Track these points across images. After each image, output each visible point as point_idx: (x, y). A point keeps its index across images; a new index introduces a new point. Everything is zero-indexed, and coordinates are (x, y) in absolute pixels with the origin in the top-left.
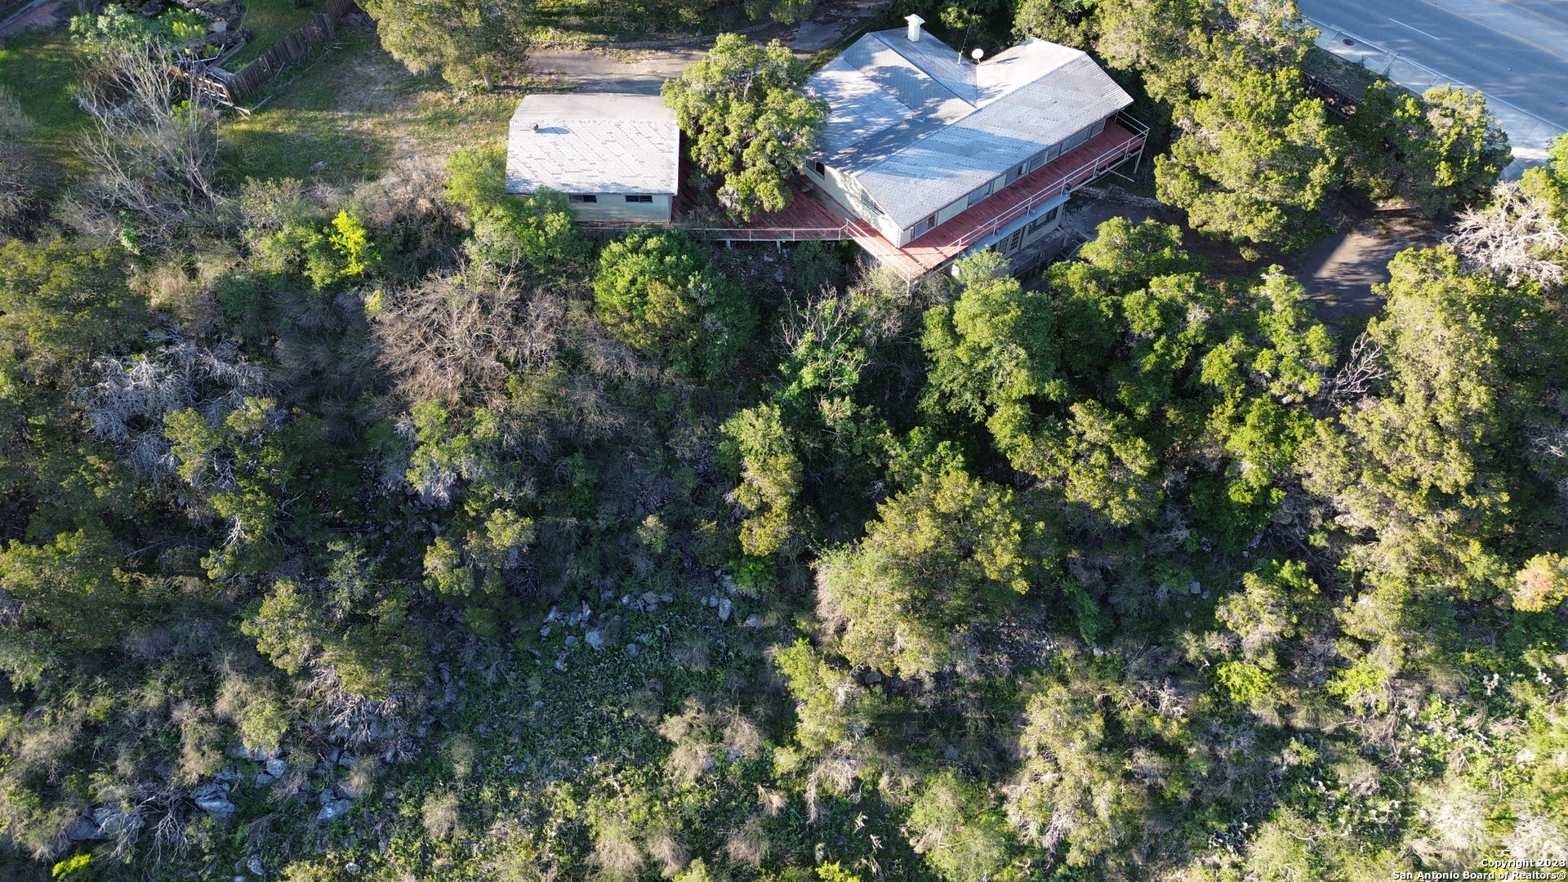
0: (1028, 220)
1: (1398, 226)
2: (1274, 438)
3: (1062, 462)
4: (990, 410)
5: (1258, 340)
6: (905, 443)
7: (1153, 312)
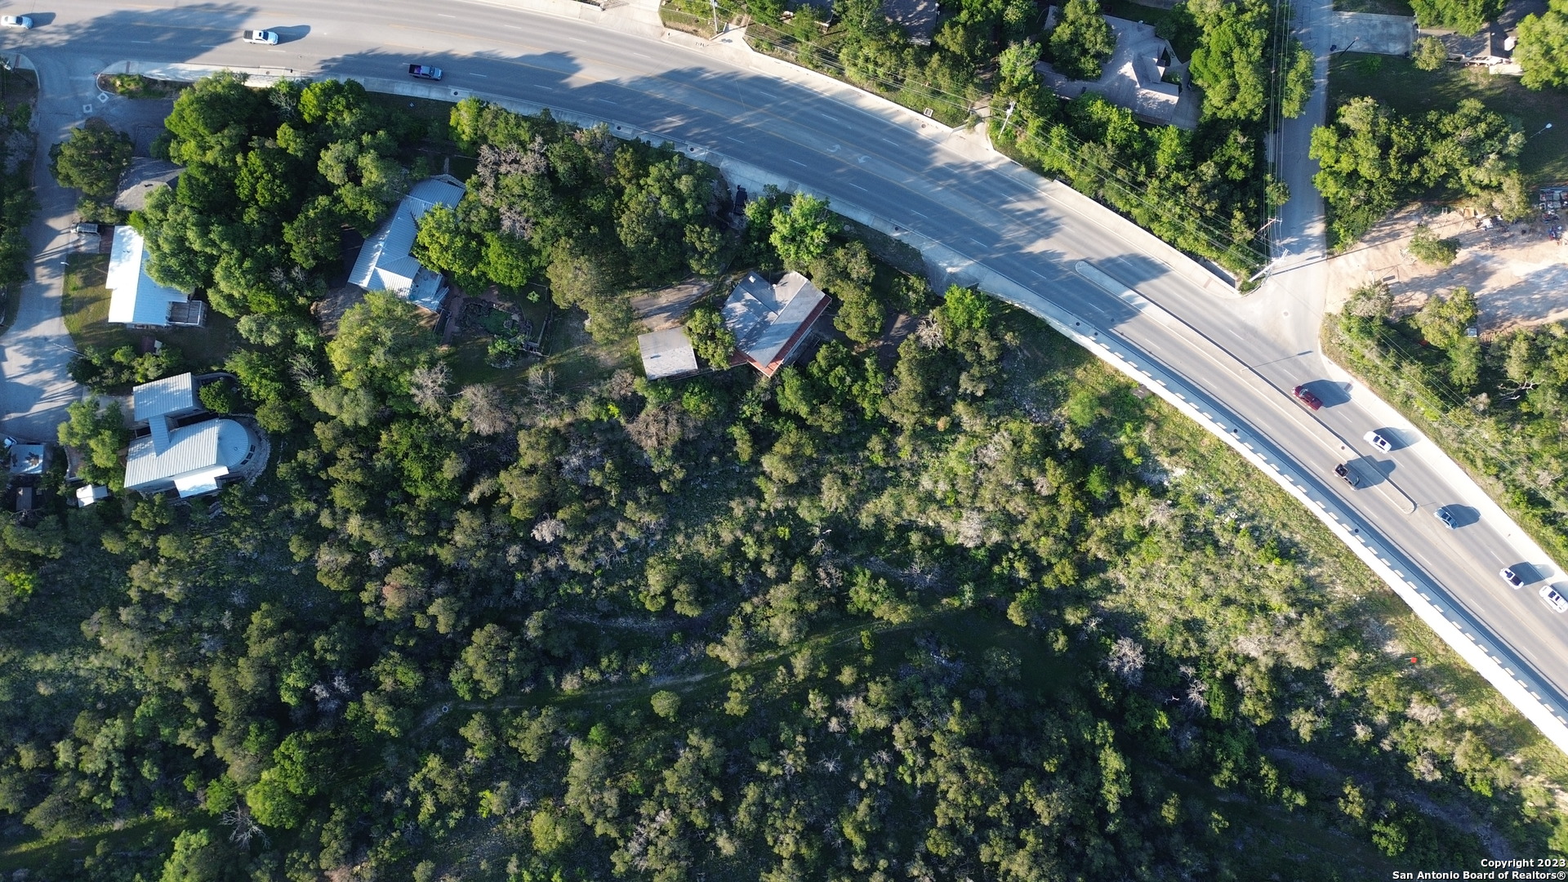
2: (873, 404)
3: (820, 420)
5: (865, 381)
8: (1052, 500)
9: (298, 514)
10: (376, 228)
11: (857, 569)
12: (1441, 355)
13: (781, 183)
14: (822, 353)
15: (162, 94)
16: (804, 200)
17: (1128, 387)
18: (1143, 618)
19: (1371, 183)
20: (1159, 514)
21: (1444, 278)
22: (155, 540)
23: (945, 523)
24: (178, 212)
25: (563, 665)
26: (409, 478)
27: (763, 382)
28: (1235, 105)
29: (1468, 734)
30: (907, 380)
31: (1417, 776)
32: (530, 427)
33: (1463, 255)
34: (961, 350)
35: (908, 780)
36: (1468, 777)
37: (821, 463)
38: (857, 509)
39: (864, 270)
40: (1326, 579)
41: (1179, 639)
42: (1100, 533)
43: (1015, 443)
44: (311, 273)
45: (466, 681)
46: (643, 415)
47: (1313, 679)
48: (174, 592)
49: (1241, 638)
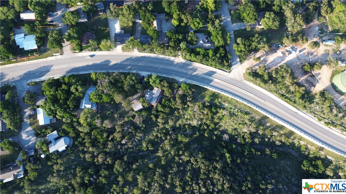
2: (174, 106)
3: (166, 111)
5: (172, 102)
7: (167, 103)
8: (207, 114)
9: (80, 150)
10: (83, 98)
11: (178, 134)
12: (262, 76)
13: (149, 73)
14: (163, 100)
15: (39, 84)
16: (154, 76)
17: (215, 93)
18: (227, 130)
19: (244, 51)
20: (225, 112)
21: (260, 63)
22: (57, 161)
23: (191, 123)
24: (48, 104)
25: (132, 164)
26: (98, 139)
27: (155, 107)
28: (220, 44)
29: (283, 135)
30: (178, 101)
31: (277, 144)
32: (117, 125)
33: (262, 59)
34: (186, 94)
35: (195, 167)
36: (285, 142)
37: (167, 118)
38: (176, 124)
39: (167, 85)
40: (254, 116)
41: (234, 132)
42: (217, 118)
43: (199, 106)
44: (73, 108)
45: (116, 171)
46: (136, 118)
47: (256, 133)
48: (62, 169)
49: (243, 129)
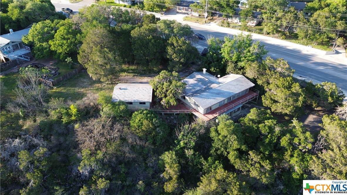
0: (233, 110)
1: (321, 113)
2: (302, 160)
3: (248, 166)
4: (228, 153)
5: (294, 135)
6: (207, 161)
7: (267, 128)
